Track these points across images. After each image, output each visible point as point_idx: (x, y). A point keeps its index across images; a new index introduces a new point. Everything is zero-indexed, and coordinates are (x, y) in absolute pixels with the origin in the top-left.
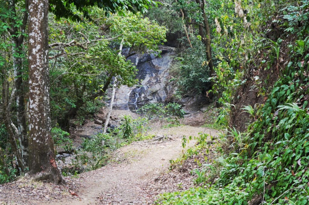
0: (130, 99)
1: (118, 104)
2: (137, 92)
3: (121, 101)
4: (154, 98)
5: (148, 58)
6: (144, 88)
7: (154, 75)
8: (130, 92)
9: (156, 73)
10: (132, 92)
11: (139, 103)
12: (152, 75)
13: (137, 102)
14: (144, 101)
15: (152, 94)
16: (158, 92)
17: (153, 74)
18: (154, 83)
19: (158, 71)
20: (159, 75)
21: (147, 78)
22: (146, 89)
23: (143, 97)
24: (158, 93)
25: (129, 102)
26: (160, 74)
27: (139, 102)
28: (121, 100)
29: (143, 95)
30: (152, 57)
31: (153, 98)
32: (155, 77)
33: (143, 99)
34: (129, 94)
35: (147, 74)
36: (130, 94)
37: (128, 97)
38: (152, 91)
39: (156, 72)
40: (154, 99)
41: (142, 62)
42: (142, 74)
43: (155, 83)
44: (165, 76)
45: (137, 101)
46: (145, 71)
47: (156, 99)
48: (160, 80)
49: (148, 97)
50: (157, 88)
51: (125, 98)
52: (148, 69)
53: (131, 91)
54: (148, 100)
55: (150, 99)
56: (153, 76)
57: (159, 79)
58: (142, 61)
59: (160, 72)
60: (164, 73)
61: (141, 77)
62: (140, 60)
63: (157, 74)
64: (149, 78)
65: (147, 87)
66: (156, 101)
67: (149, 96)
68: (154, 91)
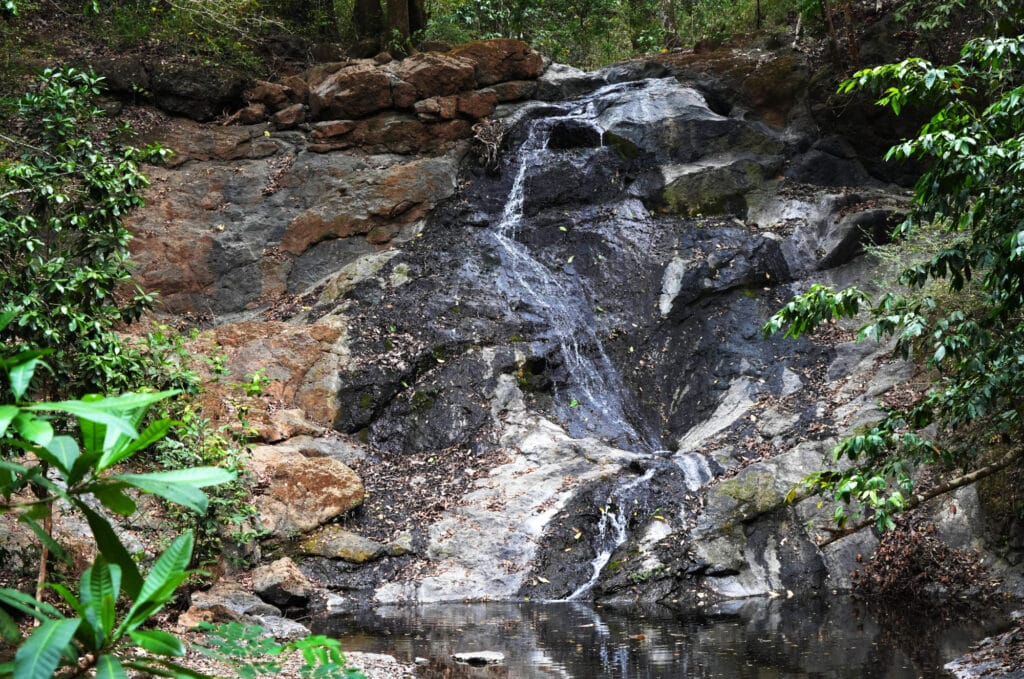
0: (543, 562)
1: (425, 597)
2: (614, 509)
3: (460, 573)
4: (760, 560)
5: (764, 266)
6: (681, 475)
7: (791, 382)
8: (560, 505)
9: (807, 372)
10: (571, 504)
11: (614, 601)
12: (775, 386)
13: (597, 591)
14: (656, 578)
15: (747, 523)
16: (803, 508)
17: (786, 372)
18: (777, 442)
19: (830, 355)
20: (832, 386)
21: (735, 404)
22: (694, 487)
23: (657, 548)
24: (800, 522)
25: (525, 589)
26: (841, 375)
27: (610, 593)
28: (468, 566)
29: (658, 531)
30: (793, 260)
31: (750, 557)
32: (799, 395)
33: (651, 564)
34: (538, 525)
35: (735, 374)
36: (556, 521)
37: (531, 547)
38: (750, 502)
39: (810, 365)
40: (755, 568)
41: (711, 292)
42: (701, 379)
43: (786, 435)
44: (879, 383)
45: (596, 575)
46: (729, 356)
47: (775, 566)
48: (828, 418)
49: (703, 552)
50: (793, 479)
51: (505, 554)
52: (751, 339)
53: (569, 495)
54: (702, 572)
55: (720, 565)
56: (777, 393)
57: (820, 412)
58: (707, 283)
59: (839, 359)
60: (875, 369)
61: (688, 400)
62: (690, 281)
63: (818, 377)
64: (749, 404)
65: (713, 464)
66: (776, 583)
67: (708, 538)
68: (764, 501)
